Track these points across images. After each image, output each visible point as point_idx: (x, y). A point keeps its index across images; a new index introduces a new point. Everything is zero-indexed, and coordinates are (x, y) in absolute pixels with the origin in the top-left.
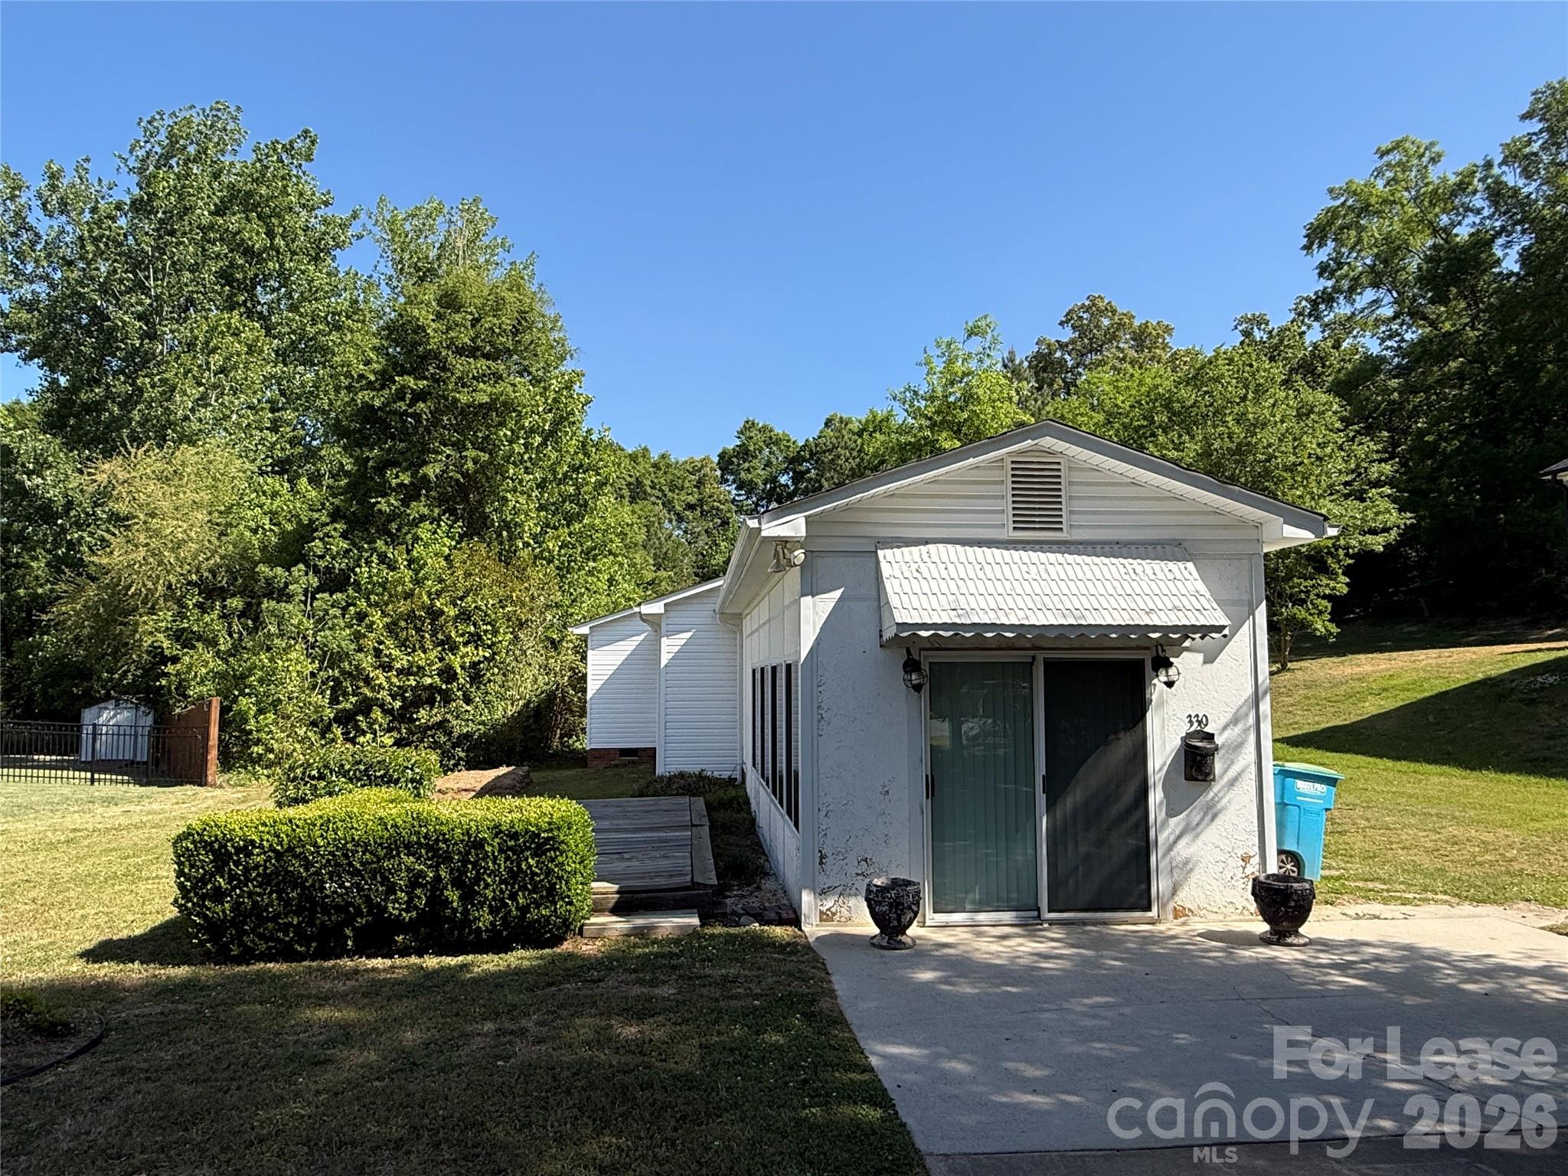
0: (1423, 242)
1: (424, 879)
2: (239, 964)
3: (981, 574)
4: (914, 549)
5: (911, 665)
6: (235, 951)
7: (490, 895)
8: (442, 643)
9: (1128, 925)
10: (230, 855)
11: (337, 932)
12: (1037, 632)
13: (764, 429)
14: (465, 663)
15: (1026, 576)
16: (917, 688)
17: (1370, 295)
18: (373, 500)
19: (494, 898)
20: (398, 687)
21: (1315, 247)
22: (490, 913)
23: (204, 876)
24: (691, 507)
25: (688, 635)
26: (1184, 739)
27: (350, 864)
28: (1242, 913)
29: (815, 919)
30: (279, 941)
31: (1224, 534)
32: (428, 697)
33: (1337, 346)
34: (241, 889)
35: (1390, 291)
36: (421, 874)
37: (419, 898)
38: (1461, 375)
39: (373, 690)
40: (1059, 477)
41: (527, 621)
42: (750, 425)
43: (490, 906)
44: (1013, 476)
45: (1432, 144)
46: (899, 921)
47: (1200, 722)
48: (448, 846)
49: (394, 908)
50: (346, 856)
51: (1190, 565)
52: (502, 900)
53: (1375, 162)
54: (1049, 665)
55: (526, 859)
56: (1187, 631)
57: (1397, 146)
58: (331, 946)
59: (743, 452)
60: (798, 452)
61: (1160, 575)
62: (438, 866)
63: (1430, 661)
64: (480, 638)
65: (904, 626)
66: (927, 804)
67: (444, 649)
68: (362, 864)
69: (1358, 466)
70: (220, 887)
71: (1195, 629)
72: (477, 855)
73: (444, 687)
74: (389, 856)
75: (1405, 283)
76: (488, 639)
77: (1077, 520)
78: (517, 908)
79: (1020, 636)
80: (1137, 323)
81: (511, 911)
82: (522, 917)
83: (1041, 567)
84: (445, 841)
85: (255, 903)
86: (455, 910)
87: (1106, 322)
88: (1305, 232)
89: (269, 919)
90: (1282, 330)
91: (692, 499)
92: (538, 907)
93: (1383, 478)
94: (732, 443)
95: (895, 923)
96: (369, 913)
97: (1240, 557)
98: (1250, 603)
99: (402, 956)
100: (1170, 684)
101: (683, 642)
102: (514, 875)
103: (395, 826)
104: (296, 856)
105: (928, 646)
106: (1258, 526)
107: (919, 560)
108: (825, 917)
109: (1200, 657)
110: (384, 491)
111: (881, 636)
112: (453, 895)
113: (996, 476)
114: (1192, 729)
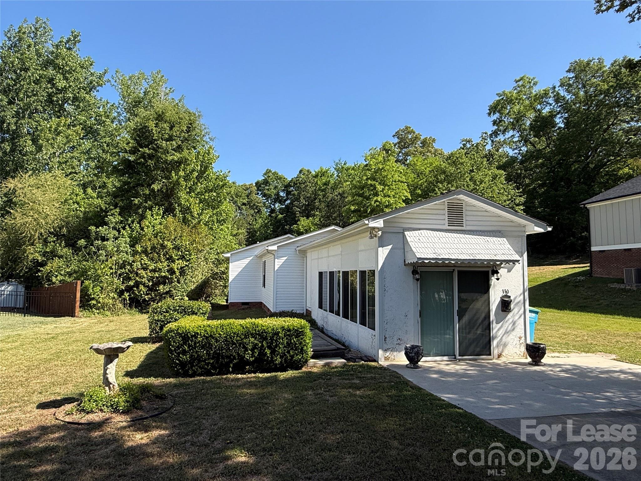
0: (532, 115)
1: (258, 346)
2: (192, 378)
3: (439, 241)
4: (416, 232)
5: (414, 272)
6: (190, 372)
7: (281, 352)
8: (168, 259)
9: (484, 360)
10: (189, 338)
11: (227, 365)
12: (461, 261)
13: (275, 173)
14: (178, 267)
15: (454, 242)
16: (417, 280)
17: (511, 133)
18: (132, 199)
19: (282, 353)
20: (150, 277)
21: (492, 114)
22: (280, 358)
23: (178, 346)
24: (244, 204)
25: (285, 258)
26: (501, 298)
27: (232, 341)
28: (519, 356)
29: (383, 359)
30: (205, 369)
31: (513, 229)
32: (163, 281)
33: (498, 151)
34: (193, 350)
35: (518, 132)
36: (257, 344)
37: (256, 353)
38: (543, 165)
39: (140, 277)
40: (462, 208)
41: (202, 250)
42: (268, 171)
43: (280, 355)
44: (448, 207)
45: (534, 78)
46: (418, 359)
47: (506, 292)
48: (267, 334)
49: (247, 357)
50: (231, 338)
51: (505, 239)
52: (284, 353)
53: (514, 84)
54: (459, 272)
55: (293, 339)
56: (502, 261)
57: (522, 79)
58: (224, 370)
59: (266, 182)
60: (289, 183)
61: (496, 242)
62: (263, 342)
63: (537, 271)
64: (184, 257)
65: (420, 259)
66: (419, 319)
67: (169, 262)
68: (236, 341)
69: (512, 198)
70: (185, 350)
71: (505, 261)
72: (277, 338)
73: (170, 277)
74: (246, 338)
75: (524, 129)
76: (187, 257)
77: (468, 223)
78: (290, 356)
79: (456, 263)
80: (422, 138)
81: (287, 357)
82: (291, 359)
83: (458, 239)
84: (265, 332)
85: (198, 355)
86: (268, 357)
87: (410, 137)
88: (488, 108)
89: (202, 361)
90: (477, 144)
91: (245, 201)
92: (297, 355)
93: (521, 203)
94: (261, 178)
95: (416, 360)
96: (238, 359)
97: (519, 236)
98: (522, 252)
99: (249, 373)
100: (498, 279)
101: (283, 261)
102: (289, 344)
103: (247, 327)
104: (213, 338)
105: (420, 265)
106: (524, 226)
107: (418, 236)
108: (387, 359)
109: (506, 270)
110: (137, 195)
111: (405, 262)
112: (268, 352)
113: (442, 207)
114: (504, 294)
